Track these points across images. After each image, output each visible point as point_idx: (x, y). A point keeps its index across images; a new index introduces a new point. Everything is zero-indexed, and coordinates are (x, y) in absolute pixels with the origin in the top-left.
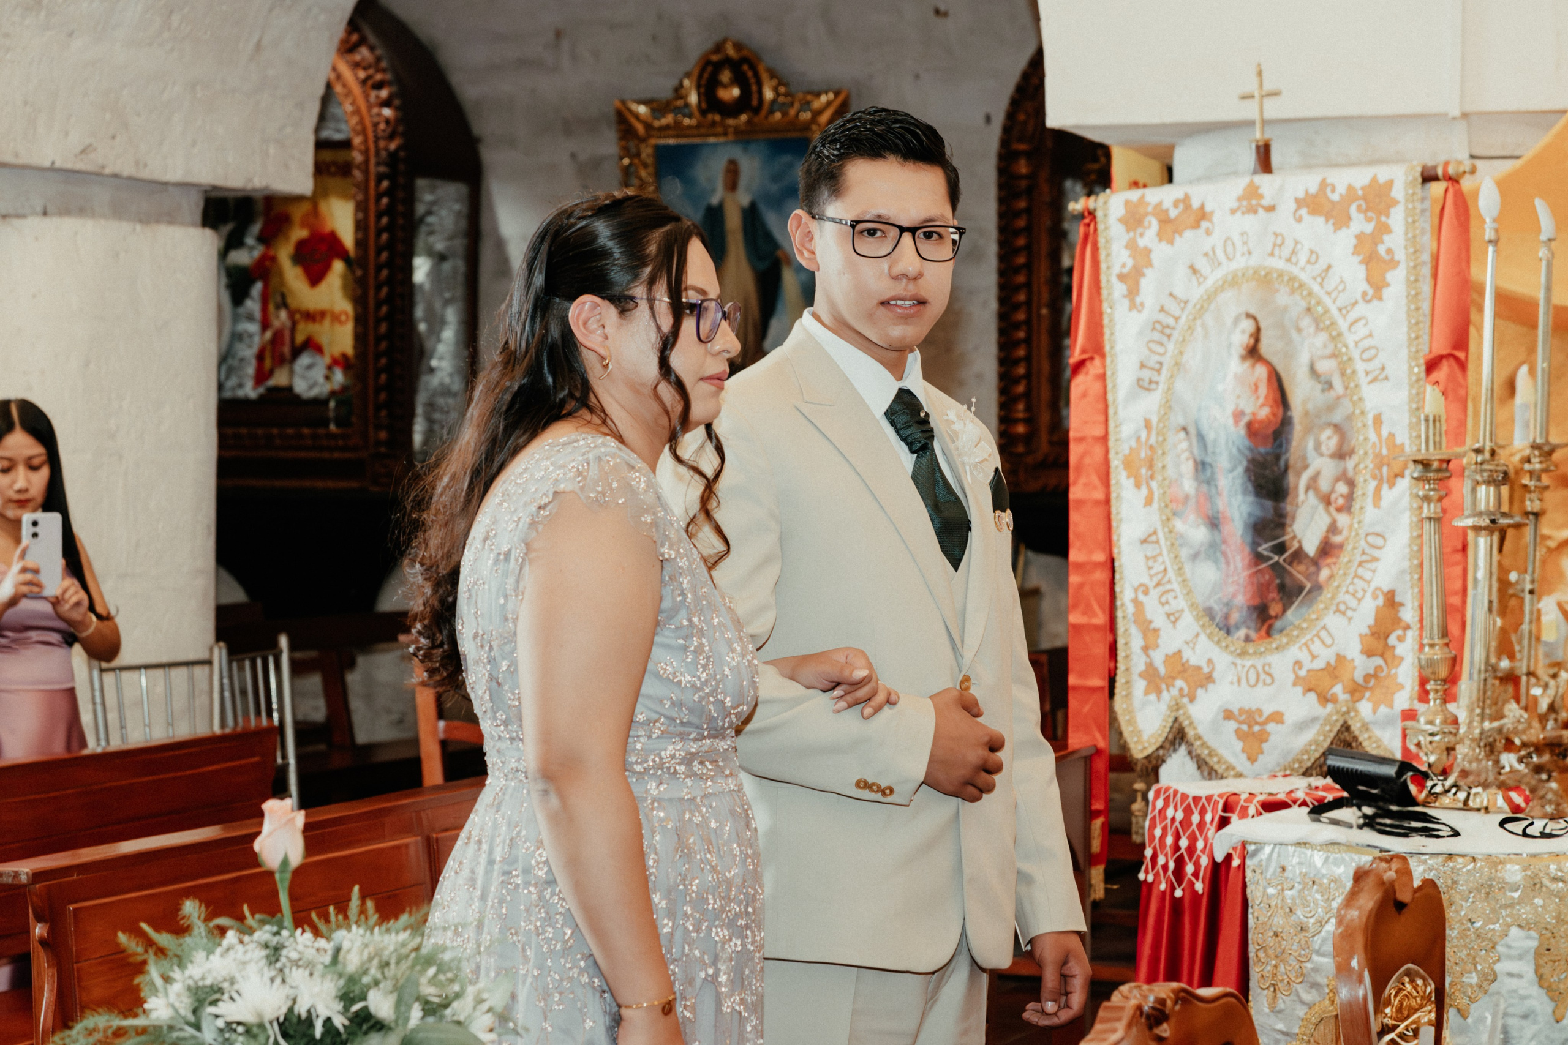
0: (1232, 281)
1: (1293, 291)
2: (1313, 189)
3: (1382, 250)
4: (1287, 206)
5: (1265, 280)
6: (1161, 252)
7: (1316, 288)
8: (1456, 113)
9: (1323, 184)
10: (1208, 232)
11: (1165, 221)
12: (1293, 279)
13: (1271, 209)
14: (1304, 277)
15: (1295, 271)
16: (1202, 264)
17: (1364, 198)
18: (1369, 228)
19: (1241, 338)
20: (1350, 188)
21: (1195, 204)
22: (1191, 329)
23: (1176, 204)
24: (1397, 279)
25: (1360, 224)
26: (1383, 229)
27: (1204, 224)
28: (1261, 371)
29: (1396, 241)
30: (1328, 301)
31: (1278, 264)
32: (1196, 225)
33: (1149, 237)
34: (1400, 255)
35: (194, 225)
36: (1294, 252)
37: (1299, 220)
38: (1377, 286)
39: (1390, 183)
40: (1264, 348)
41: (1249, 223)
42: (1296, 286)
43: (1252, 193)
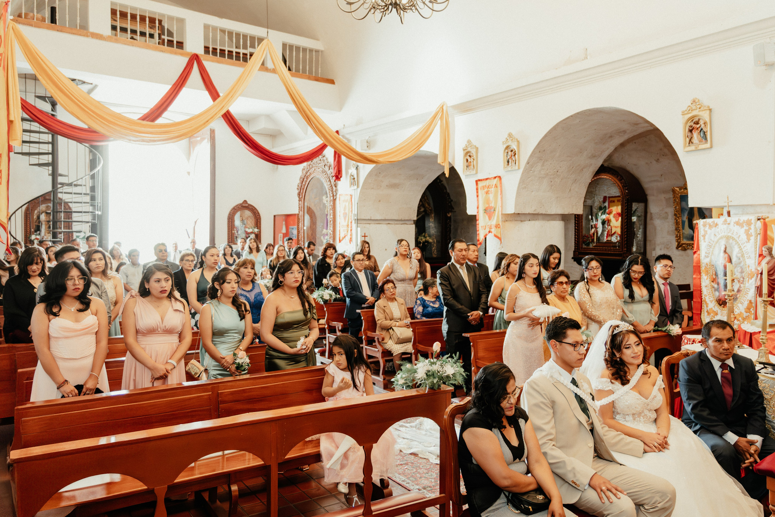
0: (721, 238)
1: (733, 240)
2: (737, 220)
3: (750, 232)
4: (732, 223)
5: (728, 238)
6: (709, 231)
7: (737, 239)
8: (772, 204)
9: (739, 219)
10: (718, 228)
11: (710, 226)
12: (733, 238)
13: (729, 224)
14: (735, 237)
15: (733, 236)
16: (717, 234)
17: (746, 222)
18: (747, 228)
19: (723, 249)
20: (744, 221)
21: (716, 222)
22: (715, 246)
23: (712, 222)
24: (752, 238)
25: (746, 228)
26: (750, 229)
27: (717, 226)
28: (726, 255)
29: (752, 231)
30: (739, 242)
31: (730, 234)
32: (716, 227)
33: (707, 228)
34: (753, 234)
35: (559, 220)
36: (733, 233)
37: (734, 226)
38: (749, 240)
39: (751, 220)
40: (727, 251)
41: (725, 226)
42: (733, 239)
43: (726, 220)
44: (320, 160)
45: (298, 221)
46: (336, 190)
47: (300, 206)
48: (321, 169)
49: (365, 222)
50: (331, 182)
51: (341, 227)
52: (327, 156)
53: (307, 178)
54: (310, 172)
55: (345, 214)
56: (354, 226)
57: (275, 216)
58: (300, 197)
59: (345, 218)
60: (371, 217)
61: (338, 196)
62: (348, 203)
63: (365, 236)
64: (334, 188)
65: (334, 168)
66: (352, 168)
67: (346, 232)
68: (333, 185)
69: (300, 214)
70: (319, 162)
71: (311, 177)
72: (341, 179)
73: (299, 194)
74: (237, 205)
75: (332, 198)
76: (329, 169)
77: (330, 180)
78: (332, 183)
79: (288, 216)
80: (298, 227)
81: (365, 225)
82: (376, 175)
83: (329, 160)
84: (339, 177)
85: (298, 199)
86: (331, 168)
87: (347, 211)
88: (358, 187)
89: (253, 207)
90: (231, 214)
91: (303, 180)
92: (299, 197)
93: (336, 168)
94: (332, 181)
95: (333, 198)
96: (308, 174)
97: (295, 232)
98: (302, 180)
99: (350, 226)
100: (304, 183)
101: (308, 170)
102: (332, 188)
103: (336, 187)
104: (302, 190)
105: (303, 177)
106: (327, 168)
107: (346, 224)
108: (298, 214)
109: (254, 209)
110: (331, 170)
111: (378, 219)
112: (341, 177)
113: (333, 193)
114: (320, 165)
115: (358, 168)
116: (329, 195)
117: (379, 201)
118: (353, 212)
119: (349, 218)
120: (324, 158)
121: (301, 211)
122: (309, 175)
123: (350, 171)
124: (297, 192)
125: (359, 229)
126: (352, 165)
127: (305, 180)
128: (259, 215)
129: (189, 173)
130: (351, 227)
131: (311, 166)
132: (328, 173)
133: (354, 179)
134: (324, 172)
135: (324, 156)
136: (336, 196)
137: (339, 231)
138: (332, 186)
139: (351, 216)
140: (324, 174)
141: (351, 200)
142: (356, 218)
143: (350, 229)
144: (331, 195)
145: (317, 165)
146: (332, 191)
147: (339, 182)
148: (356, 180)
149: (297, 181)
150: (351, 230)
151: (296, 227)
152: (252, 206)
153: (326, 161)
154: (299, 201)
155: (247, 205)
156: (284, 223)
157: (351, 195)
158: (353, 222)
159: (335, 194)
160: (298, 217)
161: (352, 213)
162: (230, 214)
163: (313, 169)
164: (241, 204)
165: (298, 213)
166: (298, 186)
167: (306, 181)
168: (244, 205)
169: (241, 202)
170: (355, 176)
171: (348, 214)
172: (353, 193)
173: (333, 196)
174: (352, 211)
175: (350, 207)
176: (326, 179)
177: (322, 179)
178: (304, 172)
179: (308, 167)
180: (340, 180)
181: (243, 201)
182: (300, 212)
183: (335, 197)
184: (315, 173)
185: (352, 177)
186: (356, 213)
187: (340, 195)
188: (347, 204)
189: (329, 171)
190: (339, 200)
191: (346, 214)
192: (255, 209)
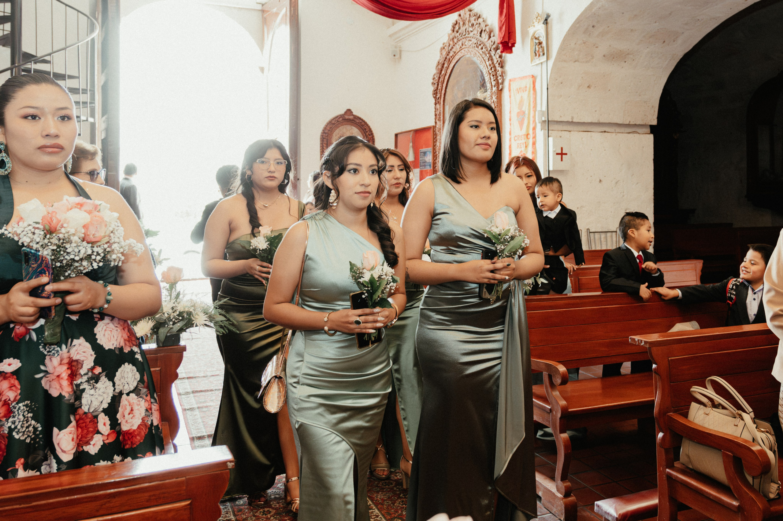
44: (473, 25)
45: (434, 139)
46: (503, 73)
47: (438, 113)
48: (474, 41)
49: (560, 127)
50: (492, 60)
51: (513, 140)
52: (484, 16)
53: (450, 62)
54: (454, 50)
55: (521, 114)
56: (540, 134)
57: (396, 135)
58: (437, 97)
59: (521, 123)
60: (572, 118)
61: (506, 83)
62: (527, 92)
63: (562, 154)
64: (499, 69)
65: (500, 29)
66: (536, 24)
67: (523, 149)
68: (497, 65)
69: (437, 126)
70: (471, 29)
71: (457, 58)
72: (513, 48)
73: (435, 93)
74: (337, 117)
75: (494, 89)
76: (490, 37)
77: (491, 56)
78: (495, 61)
79: (418, 132)
80: (434, 149)
81: (561, 133)
82: (586, 31)
83: (489, 22)
84: (510, 45)
85: (433, 101)
86: (492, 35)
87: (525, 108)
88: (548, 59)
89: (362, 120)
90: (326, 131)
91: (443, 67)
92: (435, 98)
93: (504, 28)
94: (494, 58)
95: (498, 88)
96: (451, 54)
97: (429, 158)
98: (440, 67)
99: (531, 136)
100: (443, 72)
101: (450, 48)
102: (495, 70)
103: (502, 67)
104: (440, 85)
105: (442, 61)
106: (485, 36)
107: (524, 131)
108: (434, 127)
109: (363, 123)
110: (492, 39)
111: (586, 121)
112: (513, 45)
113: (496, 80)
114: (471, 34)
115: (548, 21)
116: (488, 85)
117: (588, 87)
118: (539, 108)
119: (529, 123)
120: (480, 20)
121: (439, 120)
122: (453, 57)
123: (531, 31)
124: (432, 89)
125: (551, 139)
126: (535, 17)
127: (446, 65)
128: (372, 134)
129: (262, 69)
130: (534, 137)
131: (455, 40)
132: (488, 45)
133: (540, 43)
134: (479, 45)
135: (479, 17)
136: (502, 83)
137: (510, 147)
138: (495, 67)
139: (534, 117)
140: (480, 47)
141: (534, 87)
142: (543, 119)
143: (531, 141)
144: (494, 83)
145: (467, 35)
146: (495, 75)
147: (507, 56)
148: (544, 44)
149: (433, 71)
150: (534, 144)
151: (430, 149)
152: (360, 119)
153: (483, 25)
154: (436, 104)
155: (351, 117)
156: (411, 144)
157: (533, 76)
158: (539, 126)
159: (500, 81)
160: (434, 131)
161: (535, 111)
162: (324, 132)
163: (460, 43)
164: (341, 116)
165: (434, 124)
166: (434, 79)
167: (448, 68)
168: (347, 117)
169: (342, 112)
170: (543, 40)
171: (527, 112)
172: (536, 71)
173: (498, 84)
174: (535, 107)
175: (532, 100)
176: (484, 56)
177: (475, 59)
178: (444, 53)
179: (451, 43)
180: (511, 52)
181: (345, 110)
182: (438, 122)
183: (501, 86)
184: (462, 51)
185: (534, 40)
186: (544, 108)
187: (510, 80)
188: (525, 95)
189: (490, 41)
190: (510, 91)
191: (524, 113)
192: (366, 123)
